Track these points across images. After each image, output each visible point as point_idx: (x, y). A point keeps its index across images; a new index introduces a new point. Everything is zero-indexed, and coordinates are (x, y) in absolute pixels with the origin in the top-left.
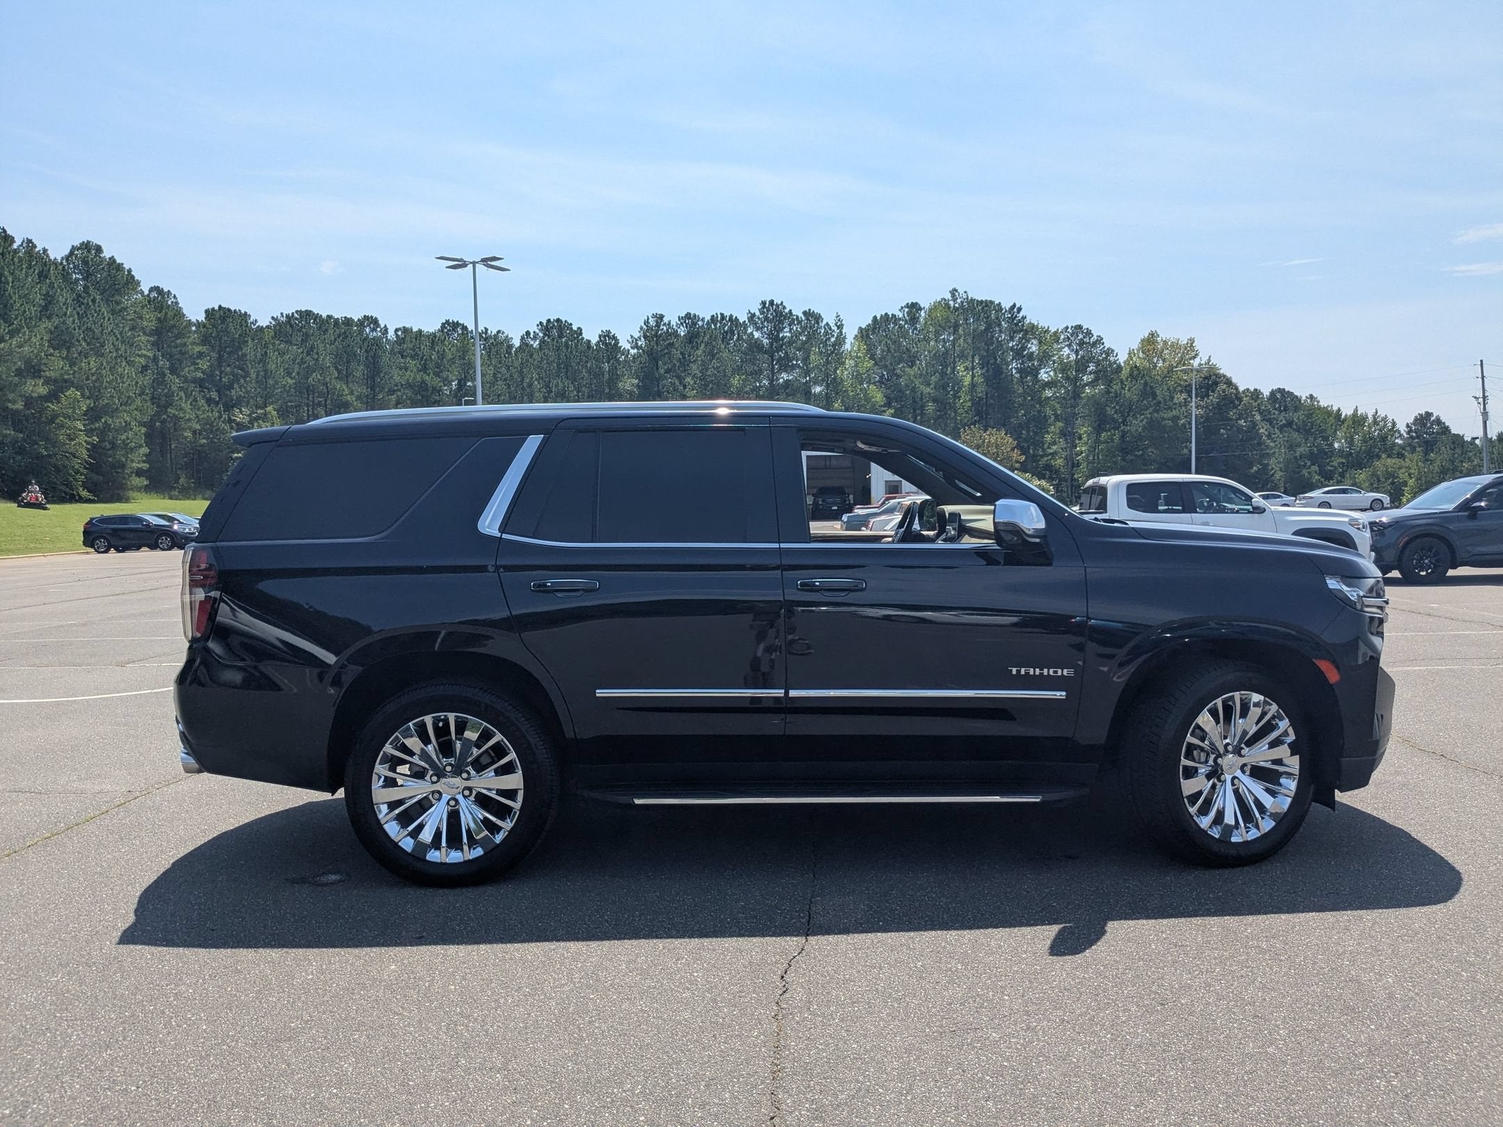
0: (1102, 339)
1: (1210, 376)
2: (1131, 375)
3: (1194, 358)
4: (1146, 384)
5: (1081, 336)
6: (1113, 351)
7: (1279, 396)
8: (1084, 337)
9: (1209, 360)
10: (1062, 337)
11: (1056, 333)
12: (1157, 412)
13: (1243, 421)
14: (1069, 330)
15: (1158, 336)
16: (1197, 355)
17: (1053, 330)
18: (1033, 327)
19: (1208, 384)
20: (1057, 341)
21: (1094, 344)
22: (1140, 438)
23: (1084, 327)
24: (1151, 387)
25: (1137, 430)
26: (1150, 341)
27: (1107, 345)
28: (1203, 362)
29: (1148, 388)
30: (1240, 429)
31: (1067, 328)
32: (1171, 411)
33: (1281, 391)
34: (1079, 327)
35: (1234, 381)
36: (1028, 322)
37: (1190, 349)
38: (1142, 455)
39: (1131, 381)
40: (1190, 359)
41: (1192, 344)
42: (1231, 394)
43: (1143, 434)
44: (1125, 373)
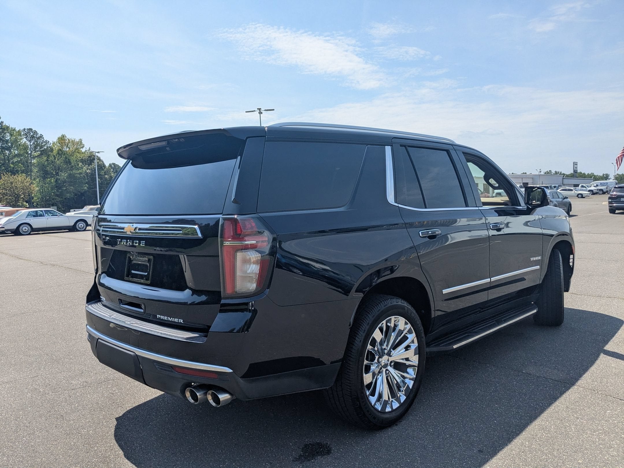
0: (43, 136)
1: (91, 156)
2: (58, 153)
3: (83, 147)
4: (66, 158)
5: (32, 134)
6: (49, 142)
7: (113, 166)
8: (34, 134)
9: (90, 149)
10: (22, 133)
11: (19, 131)
12: (72, 170)
13: (107, 176)
14: (26, 130)
15: (66, 137)
16: (83, 146)
17: (17, 129)
18: (8, 127)
19: (91, 159)
20: (20, 135)
21: (38, 138)
22: (65, 182)
23: (33, 130)
24: (69, 159)
25: (64, 178)
26: (62, 139)
27: (45, 139)
28: (87, 150)
29: (67, 160)
30: (106, 179)
31: (25, 129)
32: (78, 170)
33: (114, 164)
34: (31, 129)
35: (101, 158)
36: (4, 124)
37: (80, 143)
38: (66, 189)
39: (59, 156)
40: (81, 148)
41: (81, 141)
42: (101, 164)
43: (66, 180)
44: (55, 152)
